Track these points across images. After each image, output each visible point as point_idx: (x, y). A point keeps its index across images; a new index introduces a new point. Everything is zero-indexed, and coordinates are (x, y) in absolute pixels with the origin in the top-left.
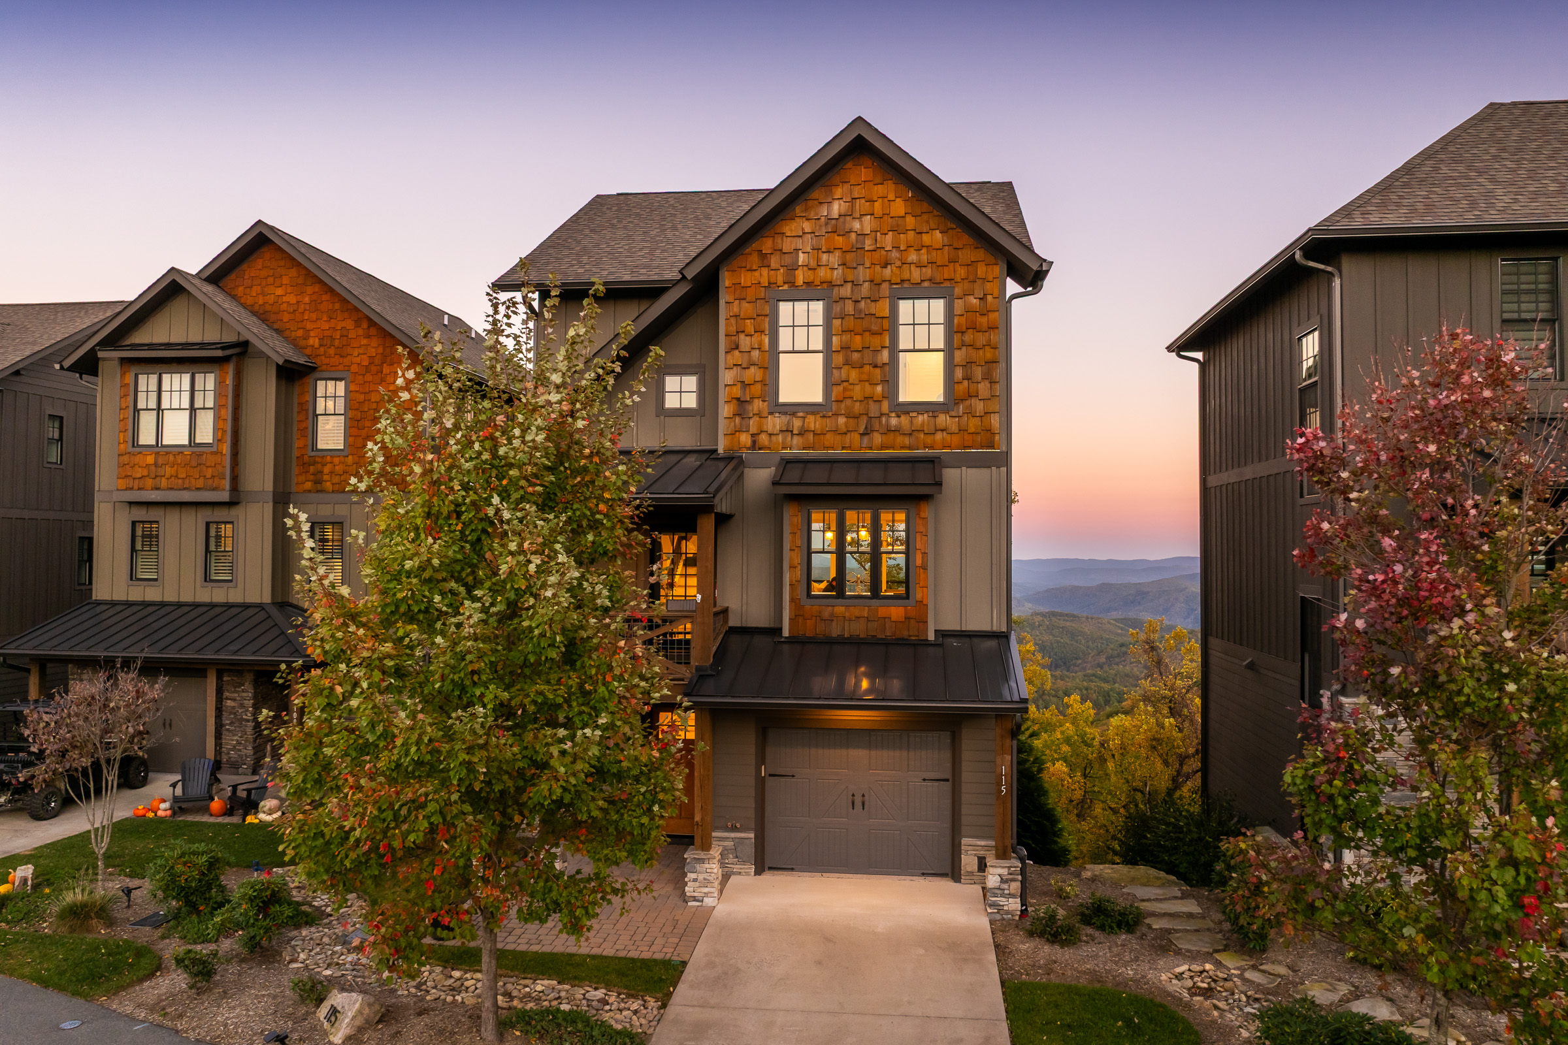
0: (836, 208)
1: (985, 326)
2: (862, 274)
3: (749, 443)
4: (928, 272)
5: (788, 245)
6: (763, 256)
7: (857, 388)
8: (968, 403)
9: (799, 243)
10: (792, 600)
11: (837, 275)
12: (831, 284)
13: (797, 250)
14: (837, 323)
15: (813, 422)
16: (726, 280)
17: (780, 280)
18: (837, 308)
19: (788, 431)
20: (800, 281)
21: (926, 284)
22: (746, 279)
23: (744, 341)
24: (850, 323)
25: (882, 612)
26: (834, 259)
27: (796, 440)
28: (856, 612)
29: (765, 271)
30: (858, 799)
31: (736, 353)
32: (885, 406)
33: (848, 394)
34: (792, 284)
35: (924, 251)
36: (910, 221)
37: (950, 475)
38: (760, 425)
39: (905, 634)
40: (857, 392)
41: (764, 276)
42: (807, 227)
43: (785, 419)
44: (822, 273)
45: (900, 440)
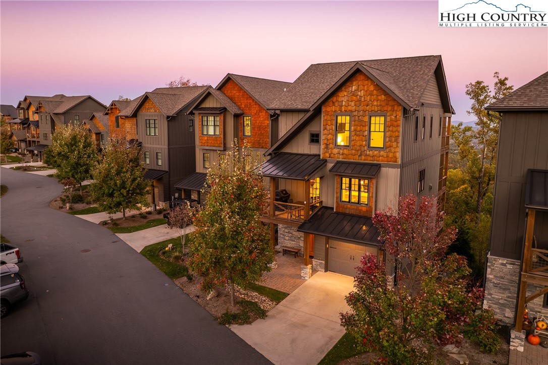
0: (354, 88)
1: (396, 126)
2: (361, 108)
3: (328, 156)
4: (379, 108)
5: (340, 99)
6: (333, 103)
7: (358, 142)
8: (389, 148)
9: (343, 99)
10: (336, 202)
11: (353, 108)
12: (351, 111)
13: (343, 101)
14: (353, 123)
15: (346, 151)
16: (323, 109)
17: (338, 109)
18: (353, 119)
19: (339, 153)
20: (343, 110)
21: (379, 112)
22: (329, 109)
23: (328, 127)
24: (357, 123)
25: (360, 208)
26: (353, 104)
27: (341, 156)
28: (353, 207)
29: (334, 107)
30: (352, 258)
31: (326, 130)
32: (366, 148)
33: (356, 144)
34: (341, 111)
35: (379, 101)
36: (375, 92)
37: (383, 170)
38: (331, 151)
39: (366, 215)
41: (333, 108)
42: (345, 94)
43: (338, 150)
44: (349, 108)
45: (369, 158)
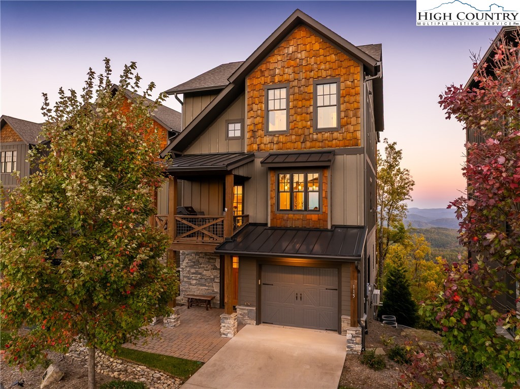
0: (291, 49)
1: (354, 94)
2: (302, 75)
3: (257, 149)
4: (329, 72)
5: (272, 67)
6: (262, 72)
7: (300, 123)
8: (347, 127)
9: (276, 65)
10: (272, 212)
11: (291, 77)
12: (289, 81)
13: (275, 68)
14: (291, 97)
15: (282, 138)
16: (248, 83)
17: (269, 82)
18: (291, 91)
19: (272, 142)
20: (276, 81)
21: (328, 77)
22: (255, 82)
23: (255, 107)
24: (297, 96)
25: (308, 217)
26: (290, 71)
27: (275, 147)
28: (297, 216)
29: (263, 78)
30: (299, 296)
31: (252, 111)
32: (311, 130)
33: (296, 126)
34: (273, 82)
35: (328, 63)
36: (321, 52)
37: (339, 158)
38: (261, 141)
39: (318, 226)
40: (300, 125)
41: (262, 80)
42: (279, 58)
43: (271, 137)
44: (286, 77)
45: (318, 144)
